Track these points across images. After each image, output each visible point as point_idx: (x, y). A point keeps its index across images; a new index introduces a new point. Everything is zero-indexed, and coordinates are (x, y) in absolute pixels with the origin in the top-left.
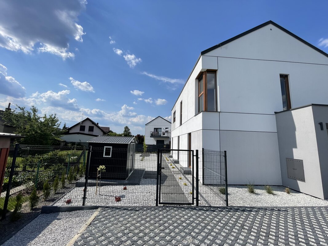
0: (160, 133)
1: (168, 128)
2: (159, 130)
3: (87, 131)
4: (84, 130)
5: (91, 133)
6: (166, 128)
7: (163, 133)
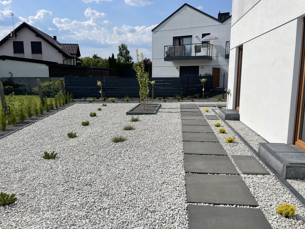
0: (188, 47)
1: (209, 34)
2: (186, 41)
3: (28, 53)
4: (22, 52)
5: (37, 57)
6: (204, 35)
7: (196, 47)
